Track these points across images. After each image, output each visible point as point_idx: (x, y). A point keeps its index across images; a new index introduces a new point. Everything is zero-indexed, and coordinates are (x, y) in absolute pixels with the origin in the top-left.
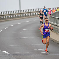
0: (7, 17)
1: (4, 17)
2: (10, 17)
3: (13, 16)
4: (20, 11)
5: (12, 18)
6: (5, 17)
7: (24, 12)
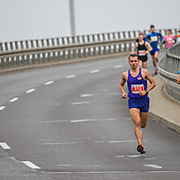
0: (34, 56)
1: (23, 57)
2: (41, 56)
3: (51, 54)
4: (73, 38)
5: (49, 59)
6: (25, 57)
7: (84, 41)
